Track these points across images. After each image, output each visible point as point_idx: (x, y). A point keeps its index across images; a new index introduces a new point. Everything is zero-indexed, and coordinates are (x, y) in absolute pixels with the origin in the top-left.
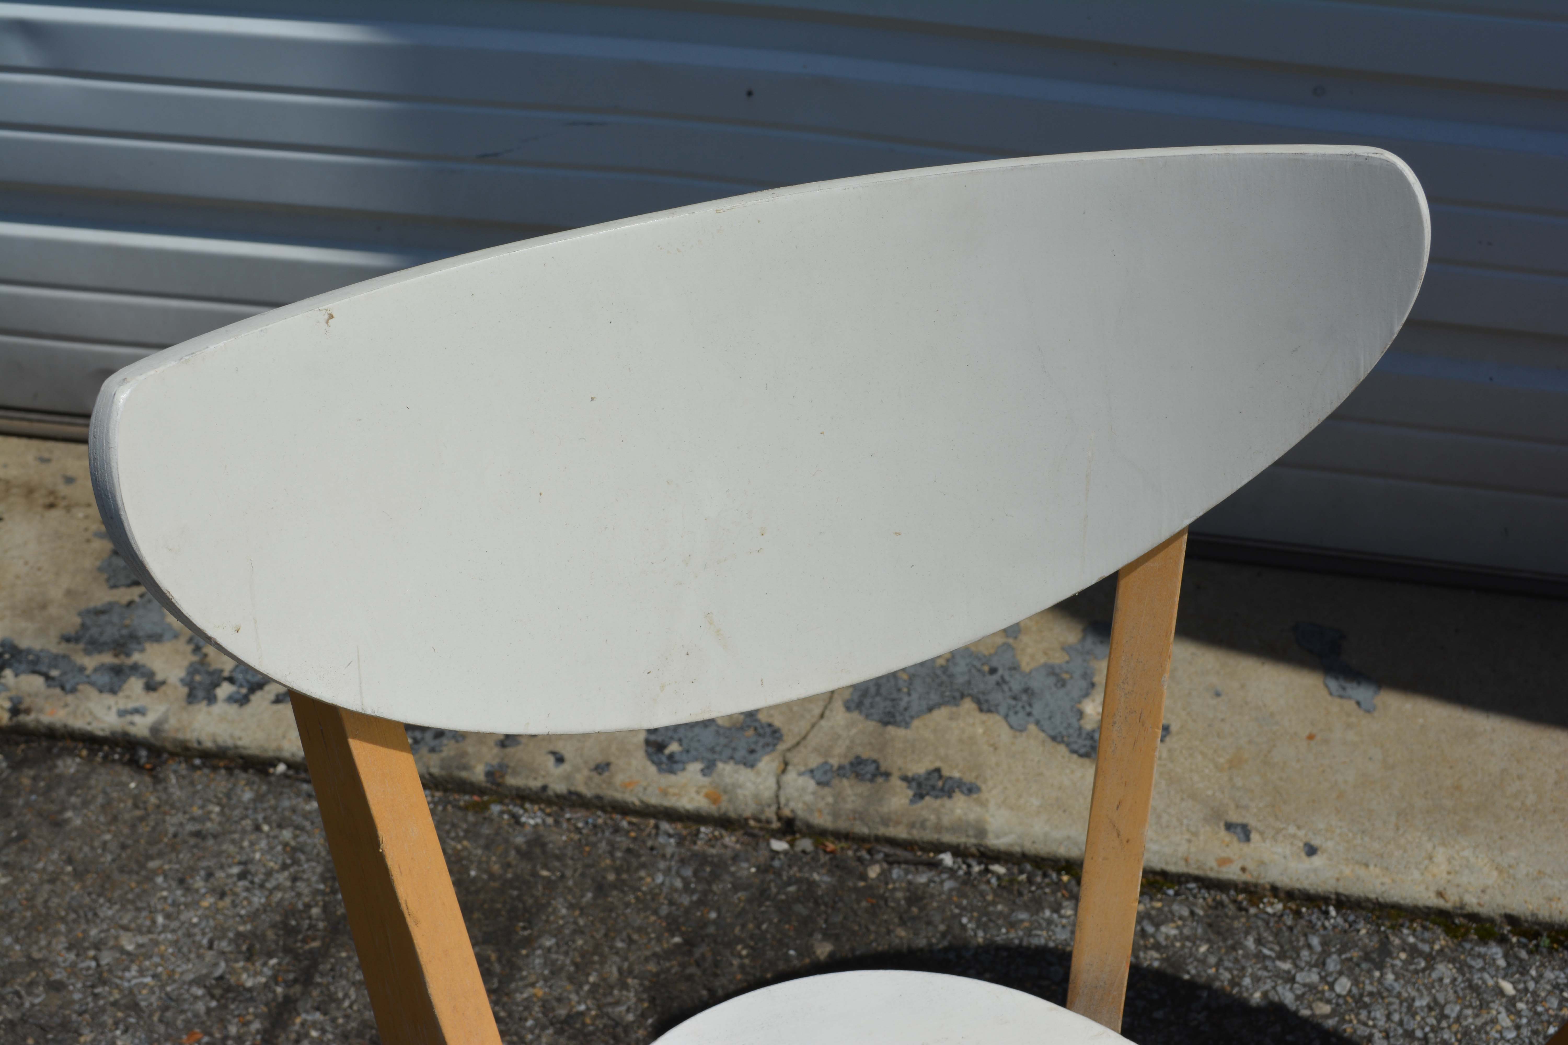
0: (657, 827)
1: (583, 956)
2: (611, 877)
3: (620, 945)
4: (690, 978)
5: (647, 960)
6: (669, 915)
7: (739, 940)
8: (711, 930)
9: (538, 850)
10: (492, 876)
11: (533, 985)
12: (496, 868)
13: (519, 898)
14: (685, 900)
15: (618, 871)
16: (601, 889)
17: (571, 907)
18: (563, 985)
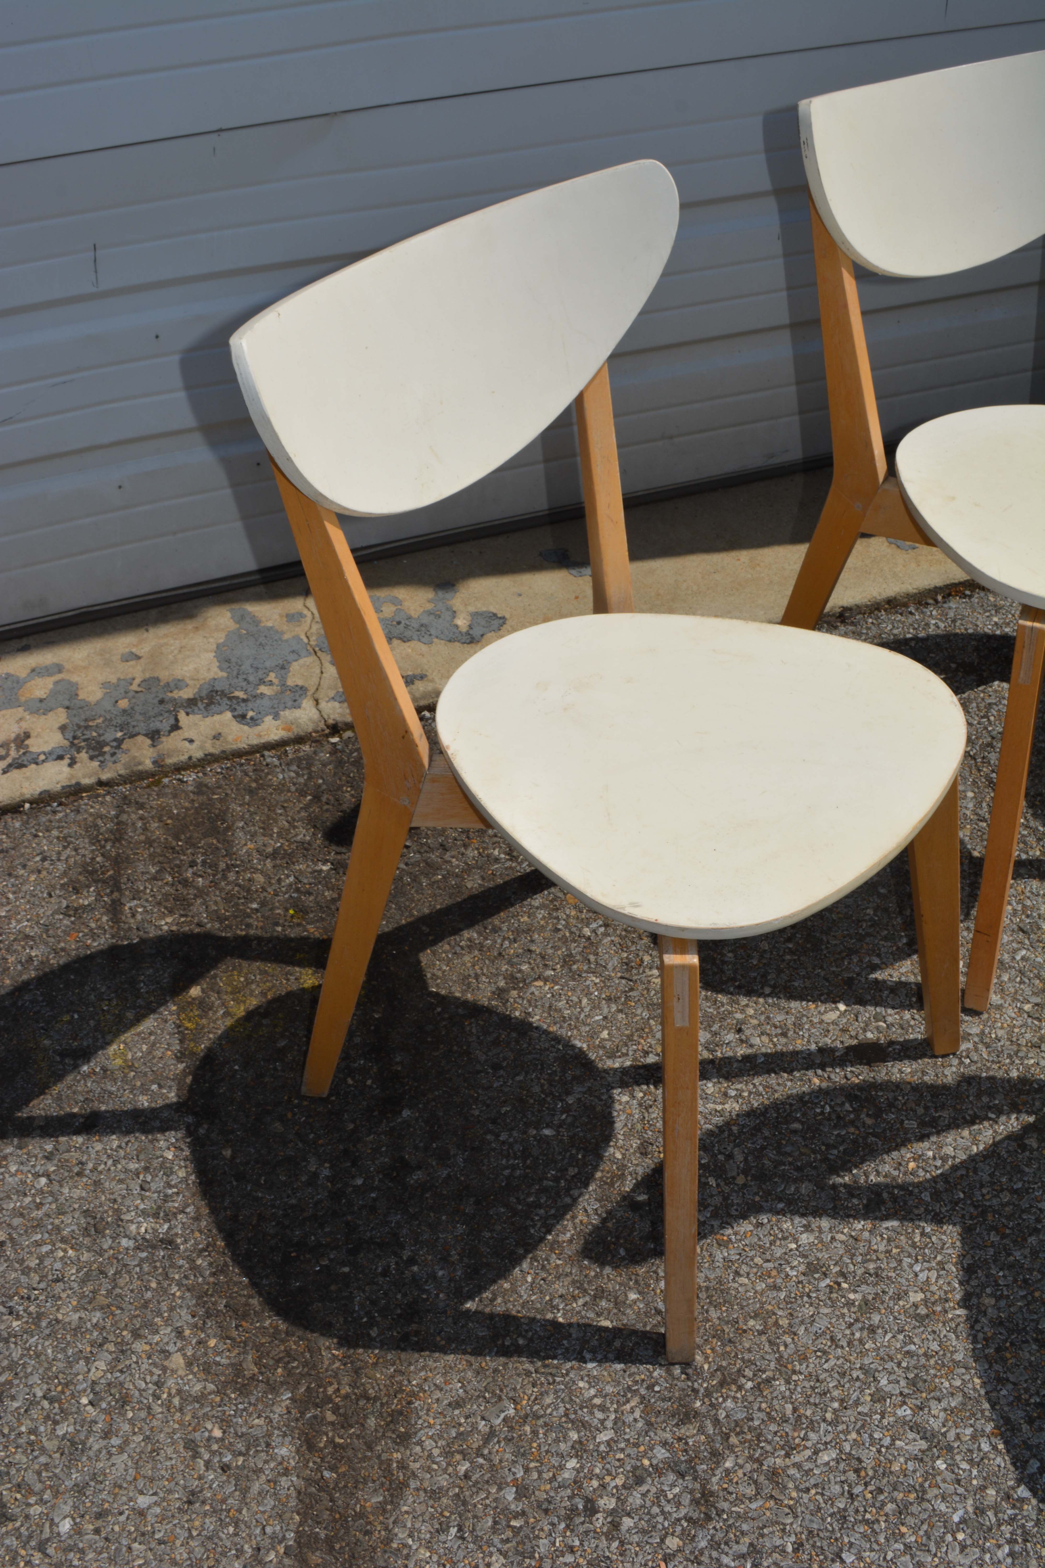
0: (263, 756)
1: (264, 823)
2: (254, 785)
3: (280, 812)
4: (327, 810)
5: (299, 812)
6: (297, 790)
7: (343, 786)
8: (324, 787)
9: (204, 789)
10: (187, 809)
11: (246, 845)
12: (187, 804)
13: (209, 812)
14: (301, 780)
15: (256, 781)
16: (251, 792)
17: (240, 805)
18: (261, 840)
